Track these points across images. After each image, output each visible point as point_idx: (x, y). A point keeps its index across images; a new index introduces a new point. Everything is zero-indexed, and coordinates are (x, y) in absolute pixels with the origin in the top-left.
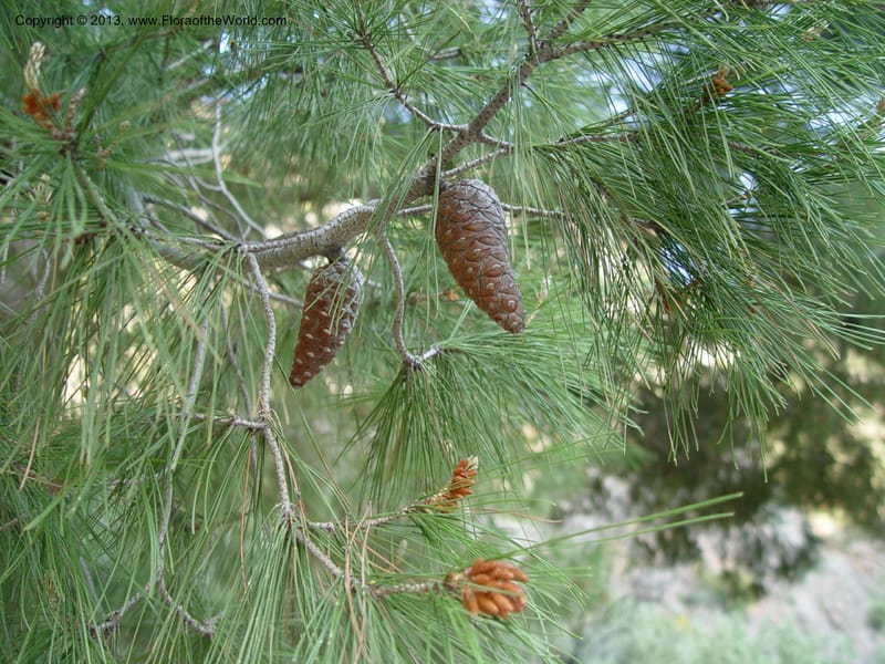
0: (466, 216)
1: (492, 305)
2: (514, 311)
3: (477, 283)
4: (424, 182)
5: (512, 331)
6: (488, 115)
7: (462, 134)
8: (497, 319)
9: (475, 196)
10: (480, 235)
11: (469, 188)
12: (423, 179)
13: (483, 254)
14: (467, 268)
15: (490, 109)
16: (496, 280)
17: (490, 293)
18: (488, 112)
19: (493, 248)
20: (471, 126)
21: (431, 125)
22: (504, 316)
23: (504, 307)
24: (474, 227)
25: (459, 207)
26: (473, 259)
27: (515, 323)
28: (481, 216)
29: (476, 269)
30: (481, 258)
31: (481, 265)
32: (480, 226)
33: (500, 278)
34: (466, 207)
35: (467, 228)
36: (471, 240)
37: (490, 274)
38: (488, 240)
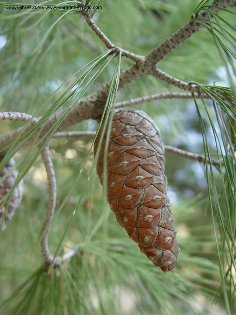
0: (132, 140)
1: (147, 239)
2: (169, 248)
3: (134, 212)
4: (92, 105)
5: (164, 269)
6: (166, 49)
7: (137, 65)
8: (150, 255)
9: (142, 124)
10: (143, 162)
11: (136, 115)
12: (92, 102)
13: (145, 182)
14: (126, 193)
15: (170, 44)
16: (155, 211)
17: (148, 225)
18: (168, 46)
19: (155, 178)
20: (148, 58)
21: (110, 47)
22: (159, 253)
23: (160, 242)
24: (138, 152)
25: (125, 130)
26: (135, 186)
27: (170, 262)
28: (146, 143)
29: (136, 196)
30: (142, 186)
31: (142, 193)
32: (145, 153)
33: (159, 211)
34: (132, 132)
35: (131, 153)
36: (134, 166)
37: (151, 205)
38: (151, 168)
